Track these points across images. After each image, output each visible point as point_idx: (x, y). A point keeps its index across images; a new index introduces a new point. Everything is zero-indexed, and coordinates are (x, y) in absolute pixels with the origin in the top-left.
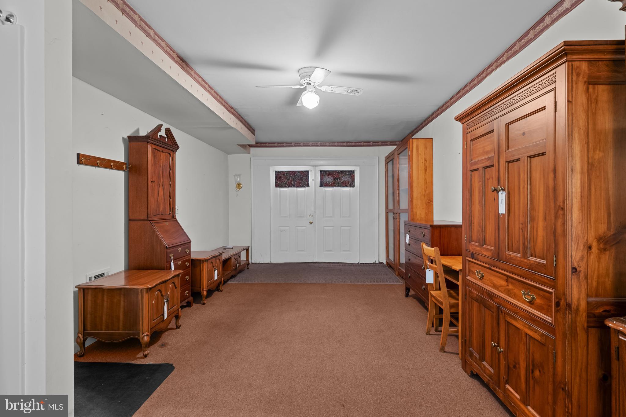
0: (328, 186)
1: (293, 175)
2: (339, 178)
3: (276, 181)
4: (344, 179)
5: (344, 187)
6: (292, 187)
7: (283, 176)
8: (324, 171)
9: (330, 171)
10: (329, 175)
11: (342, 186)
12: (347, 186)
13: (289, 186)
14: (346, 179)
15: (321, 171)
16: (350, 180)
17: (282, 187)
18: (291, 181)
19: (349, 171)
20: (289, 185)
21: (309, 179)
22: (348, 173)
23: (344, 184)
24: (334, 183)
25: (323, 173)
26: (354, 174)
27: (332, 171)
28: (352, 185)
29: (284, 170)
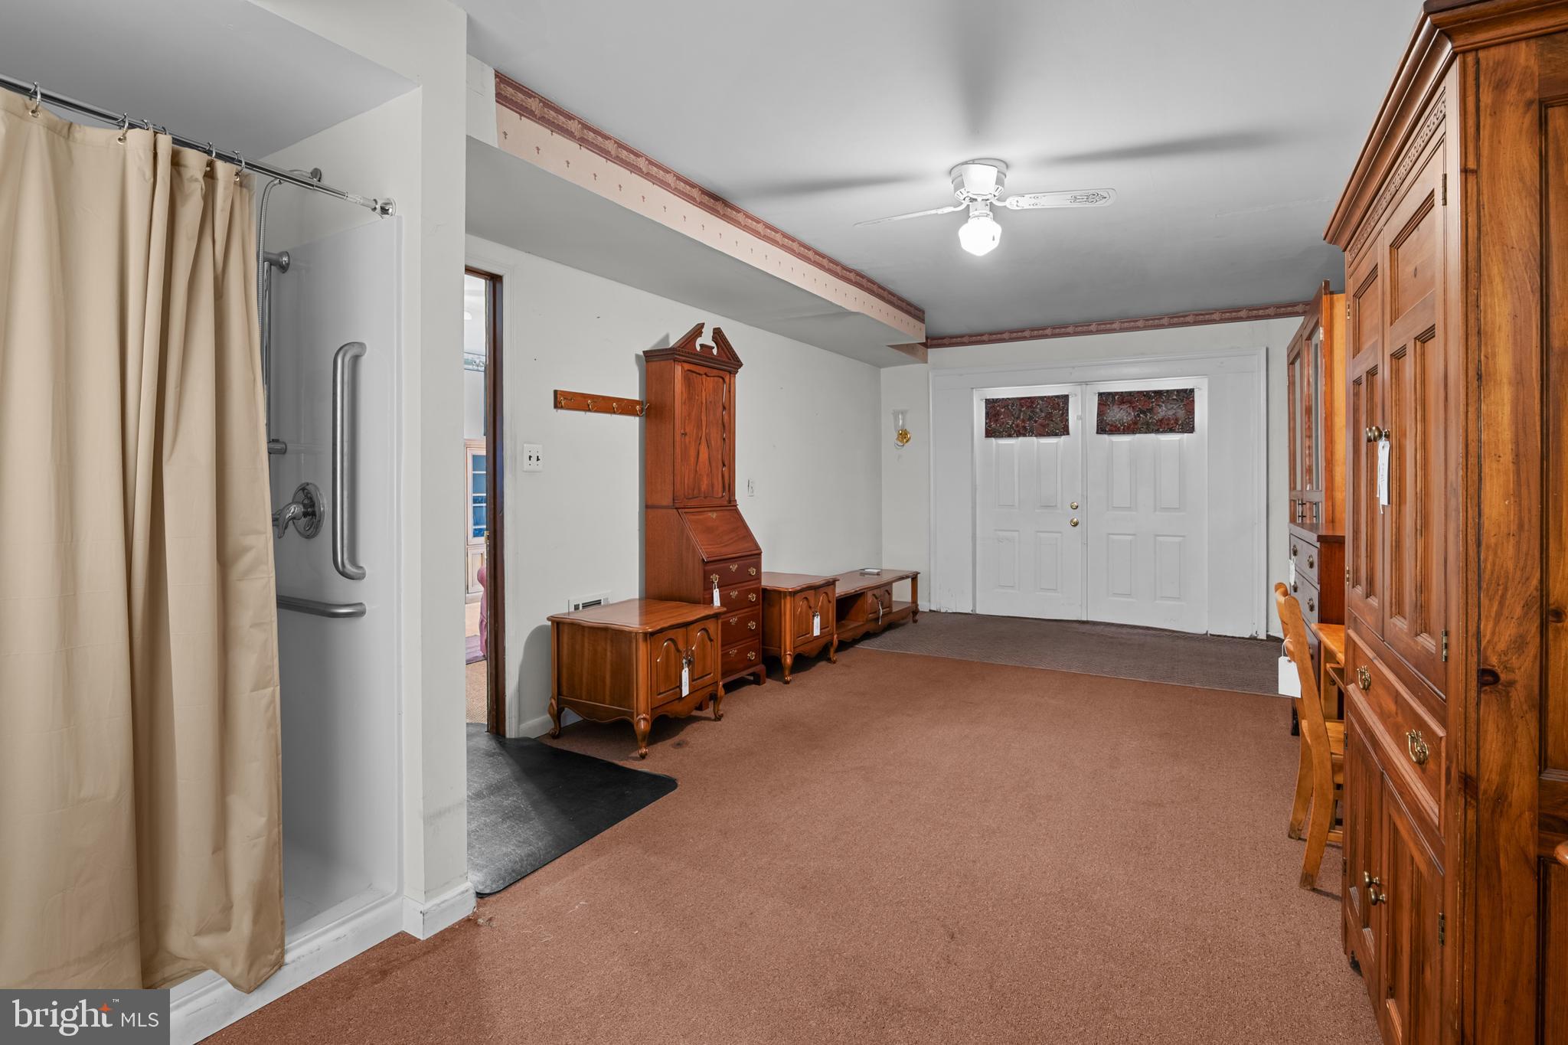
0: (1119, 431)
1: (1028, 407)
2: (1151, 410)
3: (986, 423)
4: (1163, 411)
5: (1164, 432)
6: (1024, 435)
7: (1003, 410)
8: (1109, 394)
9: (1126, 392)
10: (1122, 402)
11: (1157, 431)
12: (1171, 430)
13: (1019, 434)
14: (1171, 413)
15: (1100, 395)
16: (1181, 413)
17: (1002, 437)
18: (1023, 421)
19: (1178, 391)
20: (1019, 431)
21: (1067, 415)
22: (1175, 397)
23: (1163, 426)
24: (1135, 423)
25: (1106, 400)
26: (1193, 397)
27: (1130, 393)
28: (1188, 427)
29: (1005, 397)
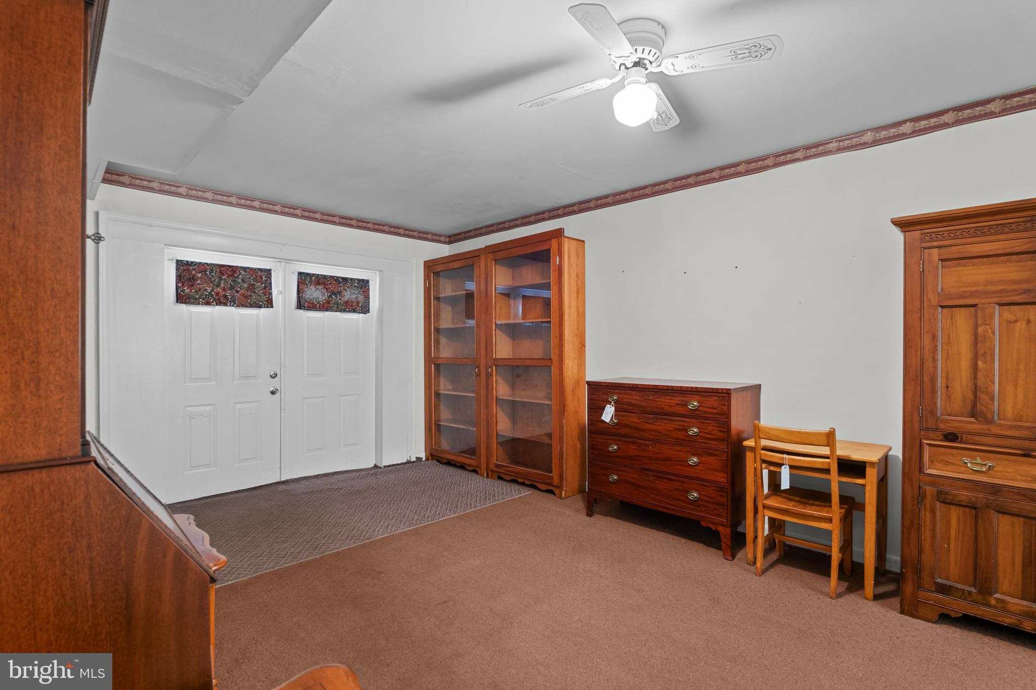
0: (316, 307)
1: (229, 276)
2: (340, 293)
3: (177, 288)
4: (349, 295)
5: (349, 311)
6: (225, 304)
7: (200, 275)
8: (308, 274)
9: (321, 275)
10: (318, 283)
11: (344, 311)
12: (354, 311)
13: (219, 303)
14: (354, 296)
15: (300, 274)
16: (361, 298)
17: (199, 304)
18: (224, 290)
19: (359, 280)
20: (219, 299)
21: (271, 289)
22: (356, 285)
23: (348, 306)
24: (328, 302)
25: (304, 279)
26: (369, 286)
27: (324, 277)
28: (365, 309)
29: (203, 261)
